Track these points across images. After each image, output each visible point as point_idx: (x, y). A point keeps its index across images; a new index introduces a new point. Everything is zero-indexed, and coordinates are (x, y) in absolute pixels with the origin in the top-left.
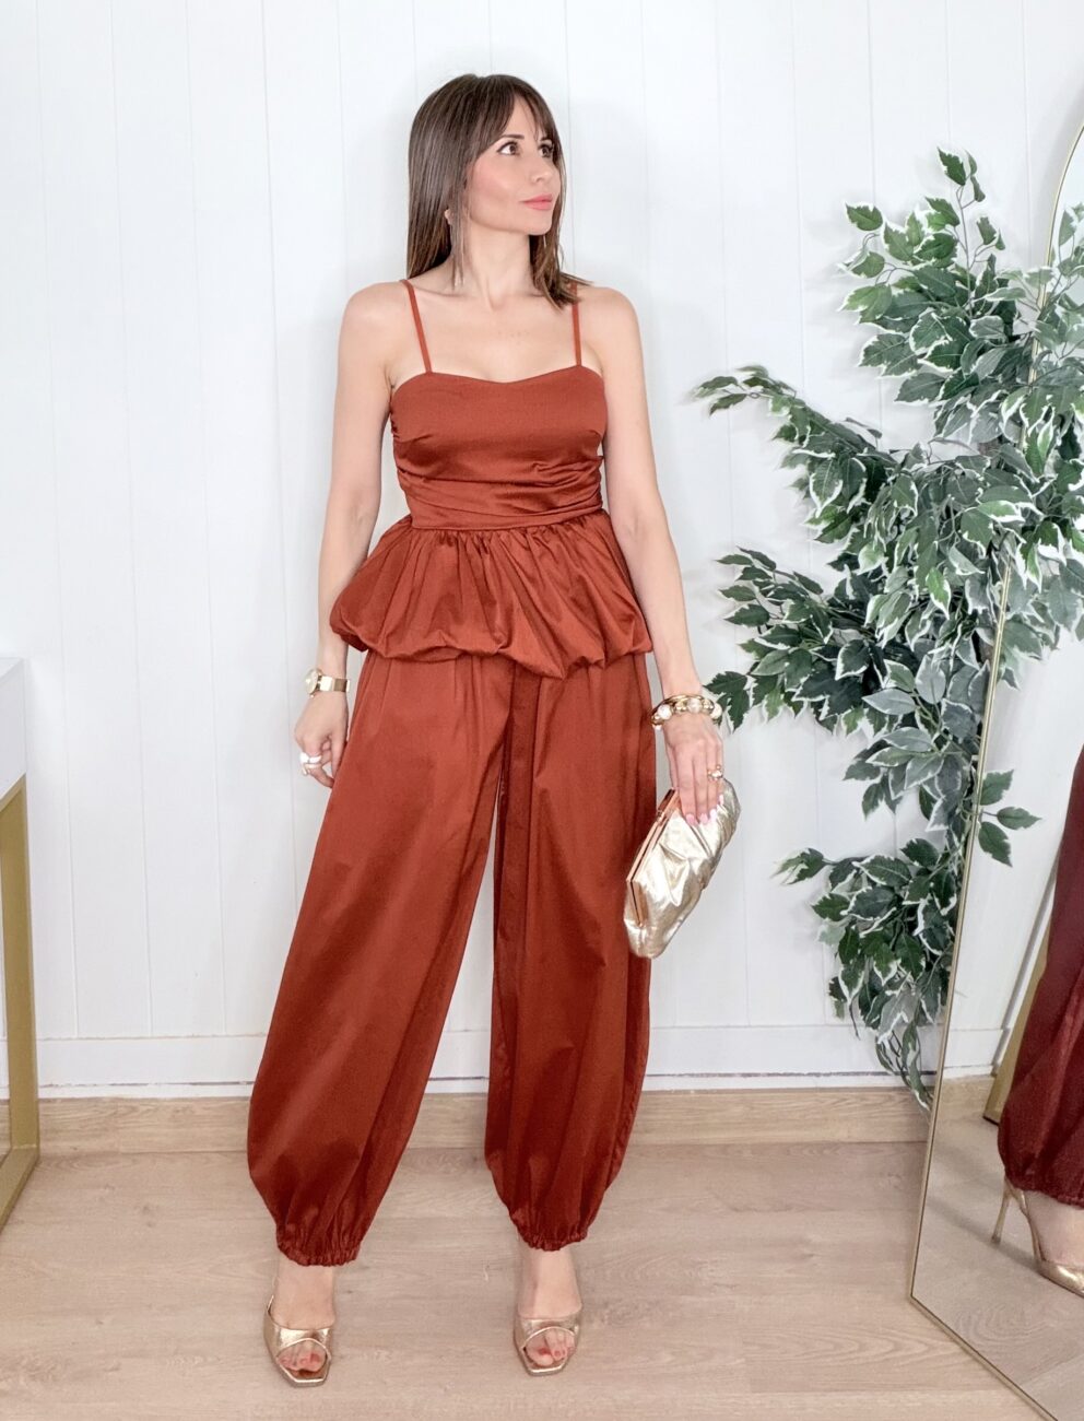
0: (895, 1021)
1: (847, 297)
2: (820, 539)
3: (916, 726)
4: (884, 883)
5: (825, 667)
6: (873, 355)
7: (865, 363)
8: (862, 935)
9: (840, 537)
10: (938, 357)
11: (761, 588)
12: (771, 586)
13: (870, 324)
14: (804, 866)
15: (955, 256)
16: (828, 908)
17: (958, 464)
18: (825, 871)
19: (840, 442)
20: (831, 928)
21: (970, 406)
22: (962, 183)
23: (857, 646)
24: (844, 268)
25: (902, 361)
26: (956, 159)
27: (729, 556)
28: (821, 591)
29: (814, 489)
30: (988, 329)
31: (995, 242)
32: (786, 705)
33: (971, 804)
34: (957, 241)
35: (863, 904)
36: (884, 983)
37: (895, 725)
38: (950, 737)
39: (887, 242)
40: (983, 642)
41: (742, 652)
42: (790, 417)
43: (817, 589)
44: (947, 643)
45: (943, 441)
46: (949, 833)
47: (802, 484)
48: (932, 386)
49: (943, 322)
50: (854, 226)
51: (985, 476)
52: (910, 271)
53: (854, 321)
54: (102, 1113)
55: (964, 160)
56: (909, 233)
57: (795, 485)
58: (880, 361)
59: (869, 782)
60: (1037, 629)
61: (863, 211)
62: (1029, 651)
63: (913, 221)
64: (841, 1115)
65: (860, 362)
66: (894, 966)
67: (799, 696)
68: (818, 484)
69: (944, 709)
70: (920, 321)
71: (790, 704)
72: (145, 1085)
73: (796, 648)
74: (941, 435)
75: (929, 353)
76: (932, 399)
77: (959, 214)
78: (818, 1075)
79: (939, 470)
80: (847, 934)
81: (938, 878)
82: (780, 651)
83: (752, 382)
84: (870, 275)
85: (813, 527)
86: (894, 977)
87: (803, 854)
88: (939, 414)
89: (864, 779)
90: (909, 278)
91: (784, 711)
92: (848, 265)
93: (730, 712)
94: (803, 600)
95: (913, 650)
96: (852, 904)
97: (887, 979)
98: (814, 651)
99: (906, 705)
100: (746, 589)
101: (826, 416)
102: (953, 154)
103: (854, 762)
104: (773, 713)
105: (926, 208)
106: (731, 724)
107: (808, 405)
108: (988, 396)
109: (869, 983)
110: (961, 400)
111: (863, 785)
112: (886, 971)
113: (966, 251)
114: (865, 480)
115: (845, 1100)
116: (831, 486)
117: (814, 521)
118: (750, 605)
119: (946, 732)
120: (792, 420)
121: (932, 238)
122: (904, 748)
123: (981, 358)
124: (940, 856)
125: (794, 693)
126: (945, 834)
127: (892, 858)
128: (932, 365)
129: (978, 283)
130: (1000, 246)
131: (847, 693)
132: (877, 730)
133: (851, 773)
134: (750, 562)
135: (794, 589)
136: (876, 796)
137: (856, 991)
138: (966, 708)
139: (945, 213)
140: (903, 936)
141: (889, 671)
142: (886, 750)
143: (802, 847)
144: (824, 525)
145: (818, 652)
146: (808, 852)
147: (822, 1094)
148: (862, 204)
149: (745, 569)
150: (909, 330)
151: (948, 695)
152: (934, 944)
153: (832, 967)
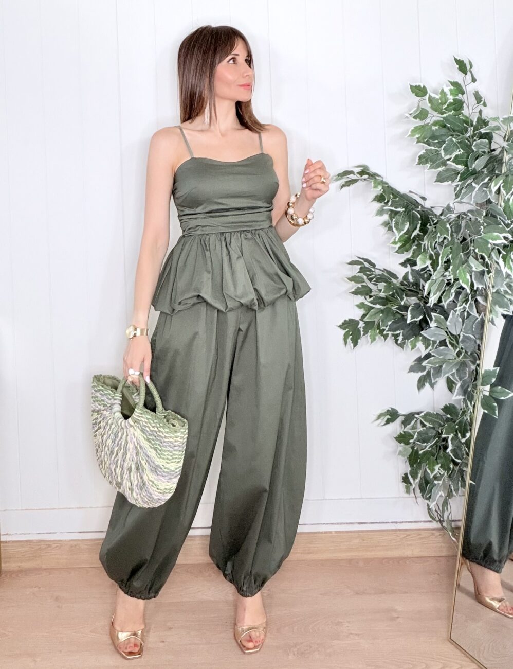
0: (438, 496)
1: (410, 131)
2: (396, 252)
3: (447, 346)
4: (431, 426)
5: (399, 316)
6: (423, 160)
7: (419, 163)
8: (421, 452)
9: (407, 250)
10: (457, 160)
11: (367, 277)
12: (373, 276)
13: (422, 144)
14: (389, 417)
15: (463, 110)
16: (403, 438)
17: (469, 214)
18: (400, 419)
19: (407, 203)
20: (404, 448)
21: (474, 184)
22: (466, 74)
23: (417, 306)
24: (409, 116)
25: (437, 162)
26: (463, 61)
27: (353, 261)
28: (398, 278)
29: (395, 227)
30: (481, 146)
31: (482, 103)
32: (380, 335)
33: (476, 386)
34: (464, 102)
35: (421, 436)
36: (432, 476)
37: (436, 345)
38: (464, 351)
39: (429, 103)
40: (480, 303)
41: (357, 309)
42: (382, 190)
43: (396, 277)
44: (464, 305)
45: (460, 202)
46: (464, 399)
47: (387, 224)
48: (453, 174)
49: (459, 143)
50: (414, 95)
51: (484, 220)
52: (442, 118)
53: (414, 142)
54: (33, 548)
55: (466, 62)
56: (441, 98)
57: (382, 225)
58: (426, 162)
59: (420, 374)
60: (508, 296)
61: (418, 87)
62: (503, 308)
63: (443, 92)
64: (408, 543)
65: (417, 163)
66: (437, 467)
67: (387, 331)
68: (397, 224)
69: (461, 337)
70: (447, 142)
71: (382, 335)
72: (55, 533)
73: (385, 307)
74: (459, 199)
75: (453, 158)
76: (453, 181)
77: (464, 88)
78: (396, 523)
79: (459, 217)
80: (412, 451)
81: (460, 423)
82: (378, 309)
83: (362, 173)
84: (421, 120)
85: (394, 246)
86: (437, 474)
87: (388, 411)
88: (458, 189)
89: (418, 372)
90: (441, 121)
91: (379, 338)
92: (411, 114)
93: (351, 339)
94: (390, 283)
95: (446, 307)
96: (415, 436)
97: (433, 474)
98: (394, 308)
99: (443, 335)
100: (359, 277)
101: (398, 190)
102: (461, 59)
103: (413, 364)
104: (373, 340)
105: (449, 86)
106: (352, 345)
107: (390, 184)
108: (483, 180)
109: (424, 476)
110: (469, 181)
111: (418, 375)
112: (433, 470)
113: (468, 107)
114: (420, 222)
115: (409, 535)
116: (403, 225)
117: (395, 243)
118: (362, 285)
119: (462, 348)
120: (383, 192)
121: (452, 101)
122: (441, 357)
123: (477, 160)
124: (461, 412)
125: (384, 330)
126: (462, 400)
127: (435, 413)
128: (454, 164)
129: (475, 123)
130: (485, 105)
131: (411, 329)
132: (427, 348)
133: (412, 369)
134: (363, 264)
135: (384, 278)
136: (424, 381)
137: (417, 480)
138: (472, 336)
139: (458, 88)
140: (441, 452)
141: (434, 318)
142: (432, 358)
143: (388, 407)
144: (399, 245)
145: (397, 308)
146: (390, 409)
147: (398, 532)
148: (417, 84)
149: (361, 267)
150: (441, 147)
151: (463, 330)
152: (456, 456)
153: (405, 468)
